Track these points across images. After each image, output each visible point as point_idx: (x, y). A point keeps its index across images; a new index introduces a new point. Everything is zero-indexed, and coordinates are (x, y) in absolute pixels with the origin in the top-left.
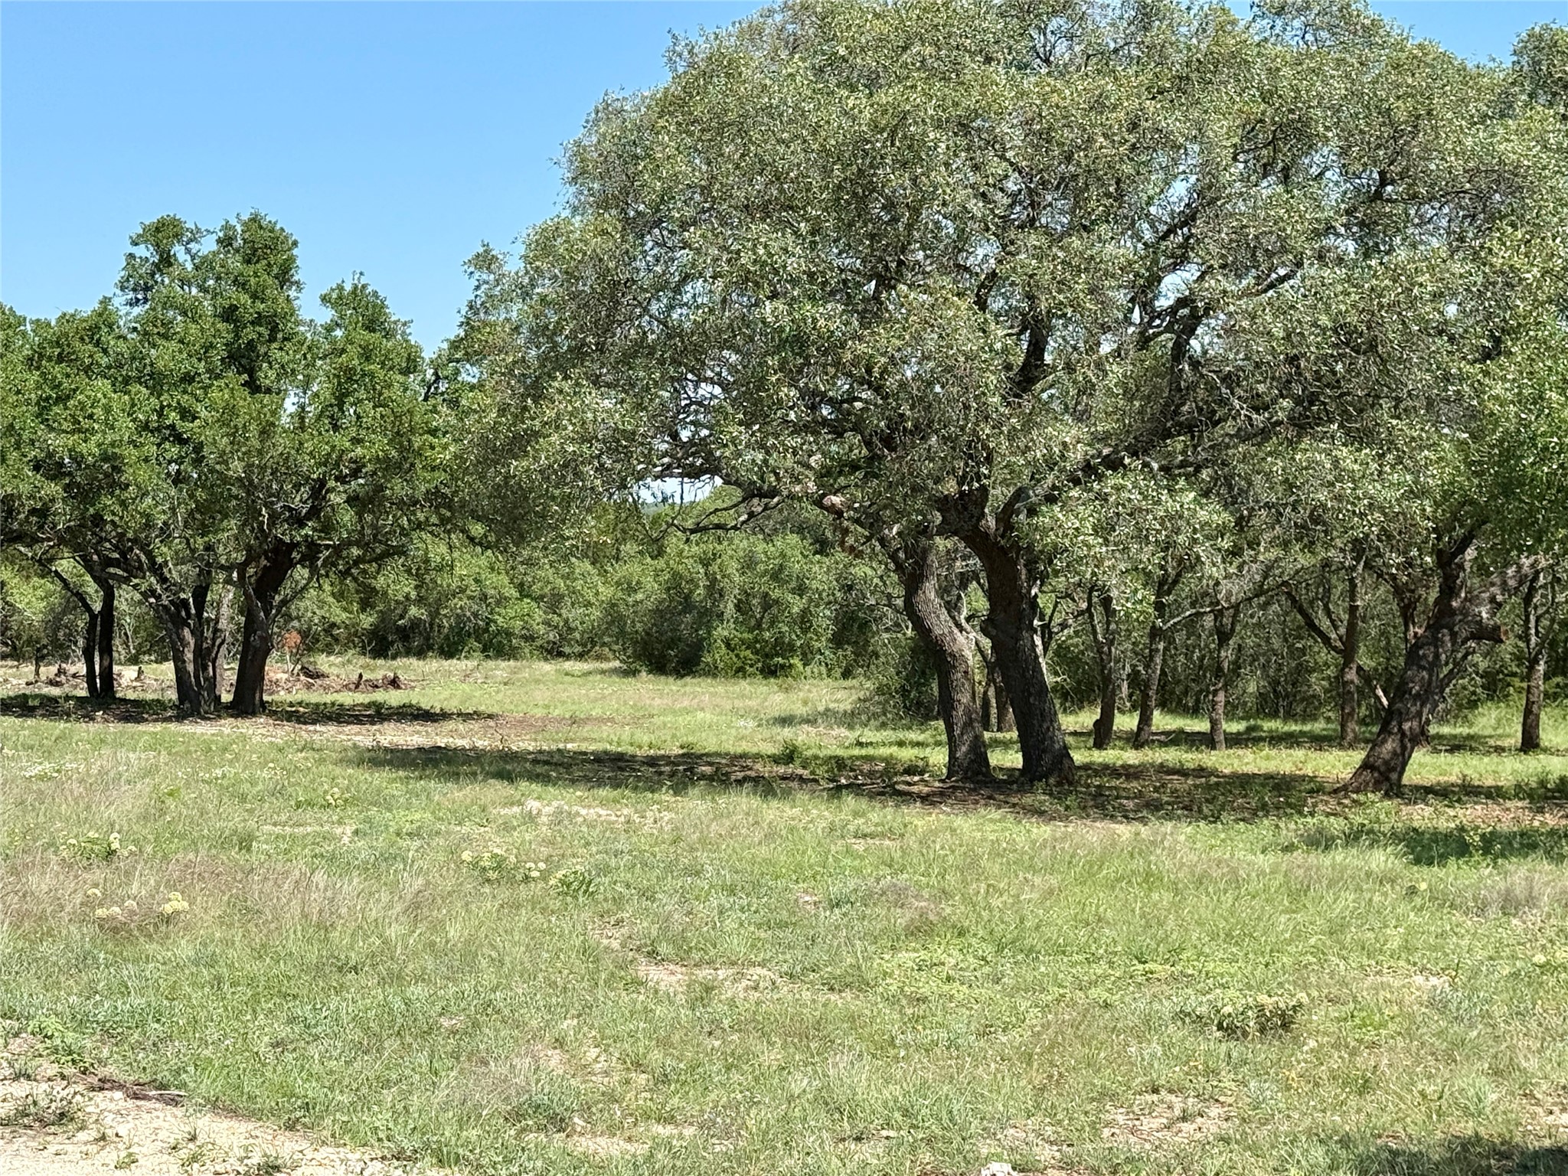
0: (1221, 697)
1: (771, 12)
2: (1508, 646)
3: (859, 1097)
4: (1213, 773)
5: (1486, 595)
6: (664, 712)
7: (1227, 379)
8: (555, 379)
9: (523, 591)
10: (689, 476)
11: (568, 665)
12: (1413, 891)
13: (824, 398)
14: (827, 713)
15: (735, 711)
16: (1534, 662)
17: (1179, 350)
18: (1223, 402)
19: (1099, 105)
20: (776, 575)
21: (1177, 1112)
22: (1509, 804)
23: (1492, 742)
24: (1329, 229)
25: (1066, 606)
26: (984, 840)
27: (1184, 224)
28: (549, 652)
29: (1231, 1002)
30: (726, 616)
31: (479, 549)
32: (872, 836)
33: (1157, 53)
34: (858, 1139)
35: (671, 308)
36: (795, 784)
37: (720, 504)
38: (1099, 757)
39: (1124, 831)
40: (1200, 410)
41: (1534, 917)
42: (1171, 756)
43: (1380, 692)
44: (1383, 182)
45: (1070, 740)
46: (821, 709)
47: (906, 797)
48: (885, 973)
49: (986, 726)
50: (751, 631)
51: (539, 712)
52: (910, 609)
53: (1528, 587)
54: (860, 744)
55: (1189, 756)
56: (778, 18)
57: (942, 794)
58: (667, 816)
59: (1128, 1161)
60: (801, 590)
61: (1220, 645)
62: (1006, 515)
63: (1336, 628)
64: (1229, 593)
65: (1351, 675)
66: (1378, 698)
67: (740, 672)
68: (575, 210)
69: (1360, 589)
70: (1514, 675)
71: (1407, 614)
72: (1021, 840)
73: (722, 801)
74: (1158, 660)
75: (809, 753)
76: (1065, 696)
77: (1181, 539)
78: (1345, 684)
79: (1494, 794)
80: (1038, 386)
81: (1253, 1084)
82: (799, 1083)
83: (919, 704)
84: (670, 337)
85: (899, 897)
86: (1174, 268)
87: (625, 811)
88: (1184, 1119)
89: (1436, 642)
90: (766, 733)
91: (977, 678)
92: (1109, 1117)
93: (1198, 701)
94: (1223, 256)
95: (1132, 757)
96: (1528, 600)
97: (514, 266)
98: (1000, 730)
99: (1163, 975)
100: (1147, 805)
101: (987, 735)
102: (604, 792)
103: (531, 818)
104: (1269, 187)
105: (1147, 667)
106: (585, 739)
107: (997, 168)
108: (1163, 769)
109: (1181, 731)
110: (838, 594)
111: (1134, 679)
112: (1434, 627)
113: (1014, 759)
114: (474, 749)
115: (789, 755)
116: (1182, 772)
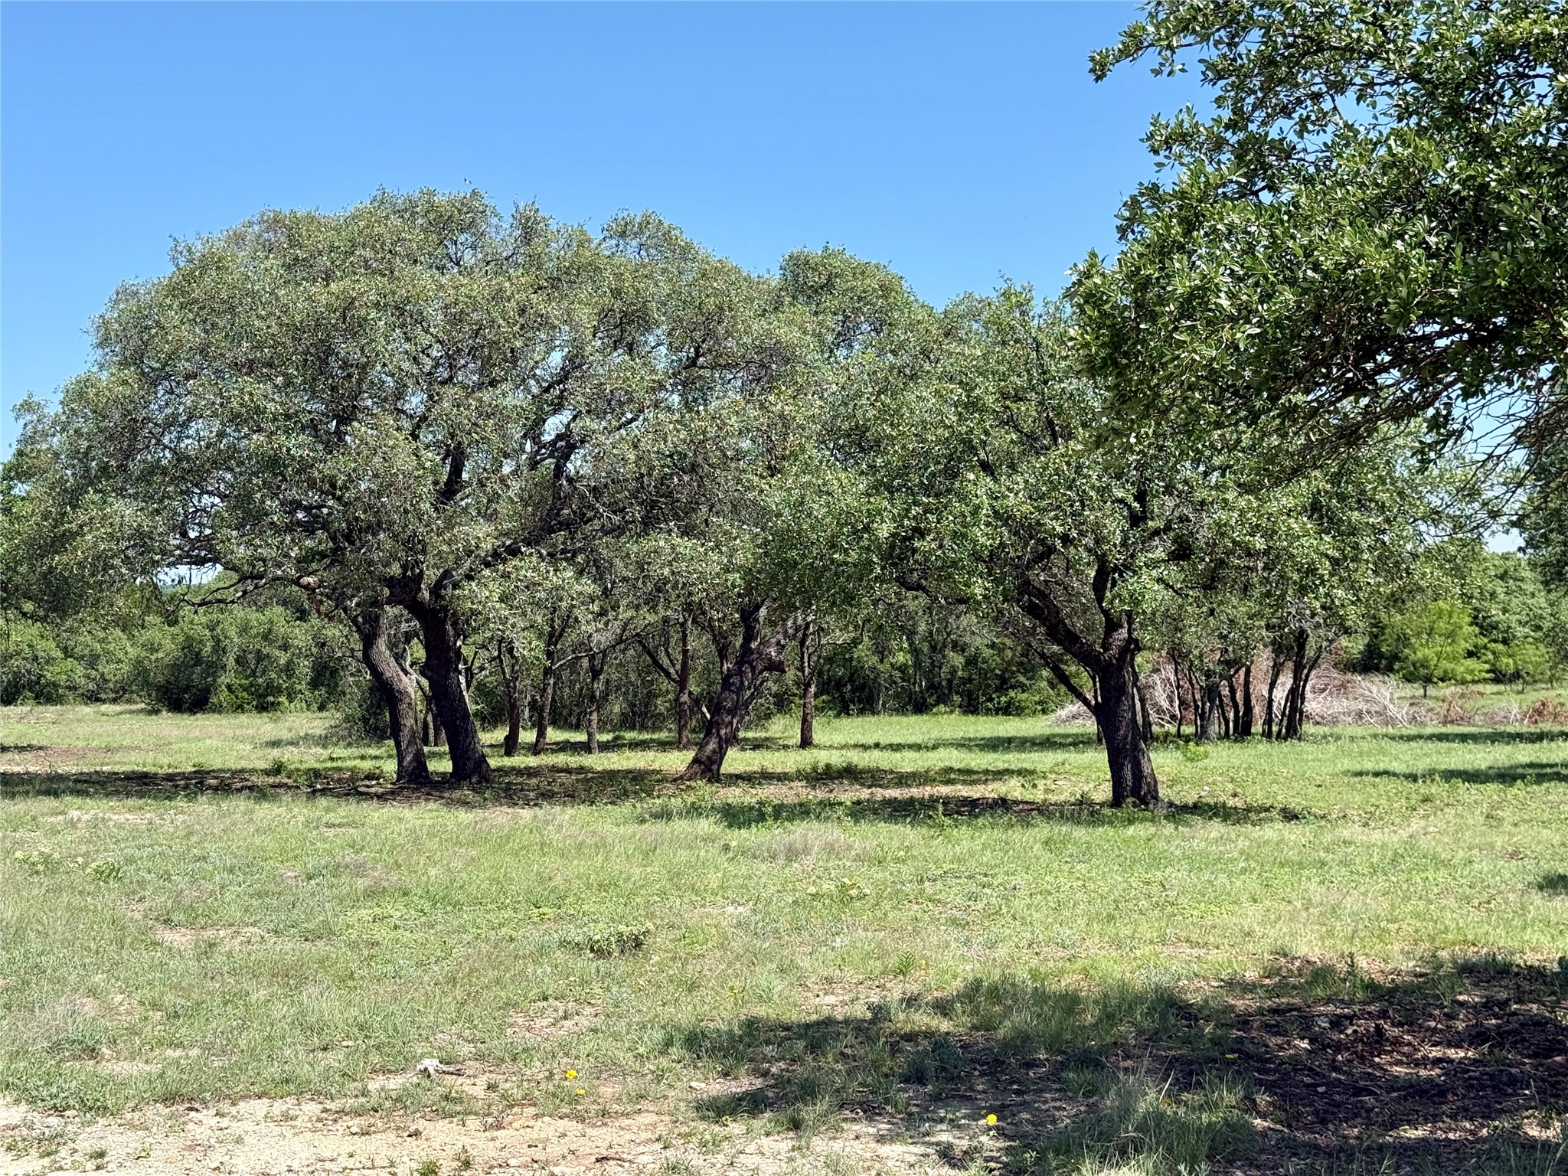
0: (595, 716)
1: (251, 224)
2: (791, 674)
3: (326, 1018)
4: (590, 770)
5: (773, 640)
6: (180, 740)
7: (594, 490)
8: (87, 492)
9: (67, 652)
10: (195, 563)
11: (104, 708)
12: (727, 848)
13: (298, 505)
14: (306, 737)
15: (235, 738)
16: (808, 686)
17: (559, 470)
18: (591, 507)
19: (498, 296)
20: (266, 636)
21: (561, 1013)
22: (792, 784)
23: (781, 742)
24: (662, 387)
25: (484, 654)
26: (422, 826)
27: (559, 383)
28: (89, 698)
29: (599, 932)
30: (228, 667)
31: (30, 621)
32: (340, 825)
33: (535, 261)
34: (325, 1049)
35: (179, 439)
36: (282, 791)
37: (221, 585)
38: (508, 762)
39: (526, 814)
40: (575, 513)
41: (809, 861)
42: (561, 759)
43: (705, 710)
44: (698, 355)
45: (487, 751)
46: (302, 734)
47: (368, 796)
48: (348, 926)
49: (426, 742)
50: (247, 678)
51: (81, 744)
52: (367, 659)
53: (801, 635)
54: (332, 759)
55: (573, 759)
56: (256, 228)
57: (392, 793)
58: (181, 817)
59: (525, 1050)
60: (285, 647)
61: (593, 680)
62: (437, 589)
63: (674, 665)
64: (599, 643)
65: (685, 698)
66: (703, 714)
67: (239, 708)
68: (101, 367)
69: (690, 639)
70: (795, 695)
71: (722, 653)
72: (451, 825)
73: (224, 805)
74: (550, 691)
75: (293, 767)
76: (483, 719)
77: (564, 604)
78: (681, 704)
79: (782, 778)
80: (459, 496)
81: (614, 989)
82: (279, 1010)
83: (376, 729)
84: (179, 460)
85: (359, 870)
86: (555, 412)
87: (148, 816)
88: (565, 1018)
89: (741, 673)
90: (259, 753)
91: (419, 708)
92: (511, 1020)
93: (579, 720)
94: (587, 404)
95: (532, 761)
96: (802, 642)
97: (54, 409)
98: (436, 745)
99: (552, 916)
100: (543, 795)
101: (426, 749)
102: (131, 802)
103: (73, 824)
104: (619, 357)
105: (542, 696)
106: (117, 763)
107: (426, 340)
108: (555, 769)
109: (568, 742)
110: (314, 650)
111: (533, 705)
112: (740, 663)
113: (446, 766)
114: (27, 773)
115: (277, 769)
116: (568, 771)
